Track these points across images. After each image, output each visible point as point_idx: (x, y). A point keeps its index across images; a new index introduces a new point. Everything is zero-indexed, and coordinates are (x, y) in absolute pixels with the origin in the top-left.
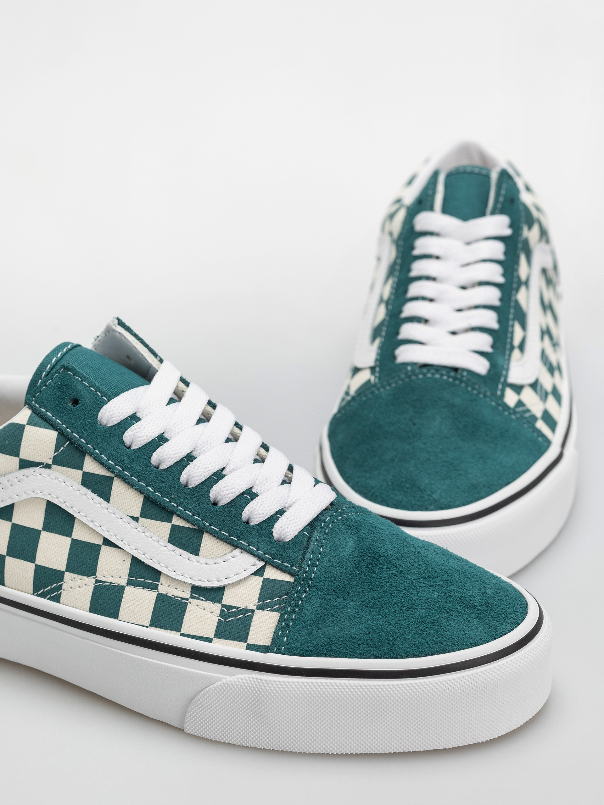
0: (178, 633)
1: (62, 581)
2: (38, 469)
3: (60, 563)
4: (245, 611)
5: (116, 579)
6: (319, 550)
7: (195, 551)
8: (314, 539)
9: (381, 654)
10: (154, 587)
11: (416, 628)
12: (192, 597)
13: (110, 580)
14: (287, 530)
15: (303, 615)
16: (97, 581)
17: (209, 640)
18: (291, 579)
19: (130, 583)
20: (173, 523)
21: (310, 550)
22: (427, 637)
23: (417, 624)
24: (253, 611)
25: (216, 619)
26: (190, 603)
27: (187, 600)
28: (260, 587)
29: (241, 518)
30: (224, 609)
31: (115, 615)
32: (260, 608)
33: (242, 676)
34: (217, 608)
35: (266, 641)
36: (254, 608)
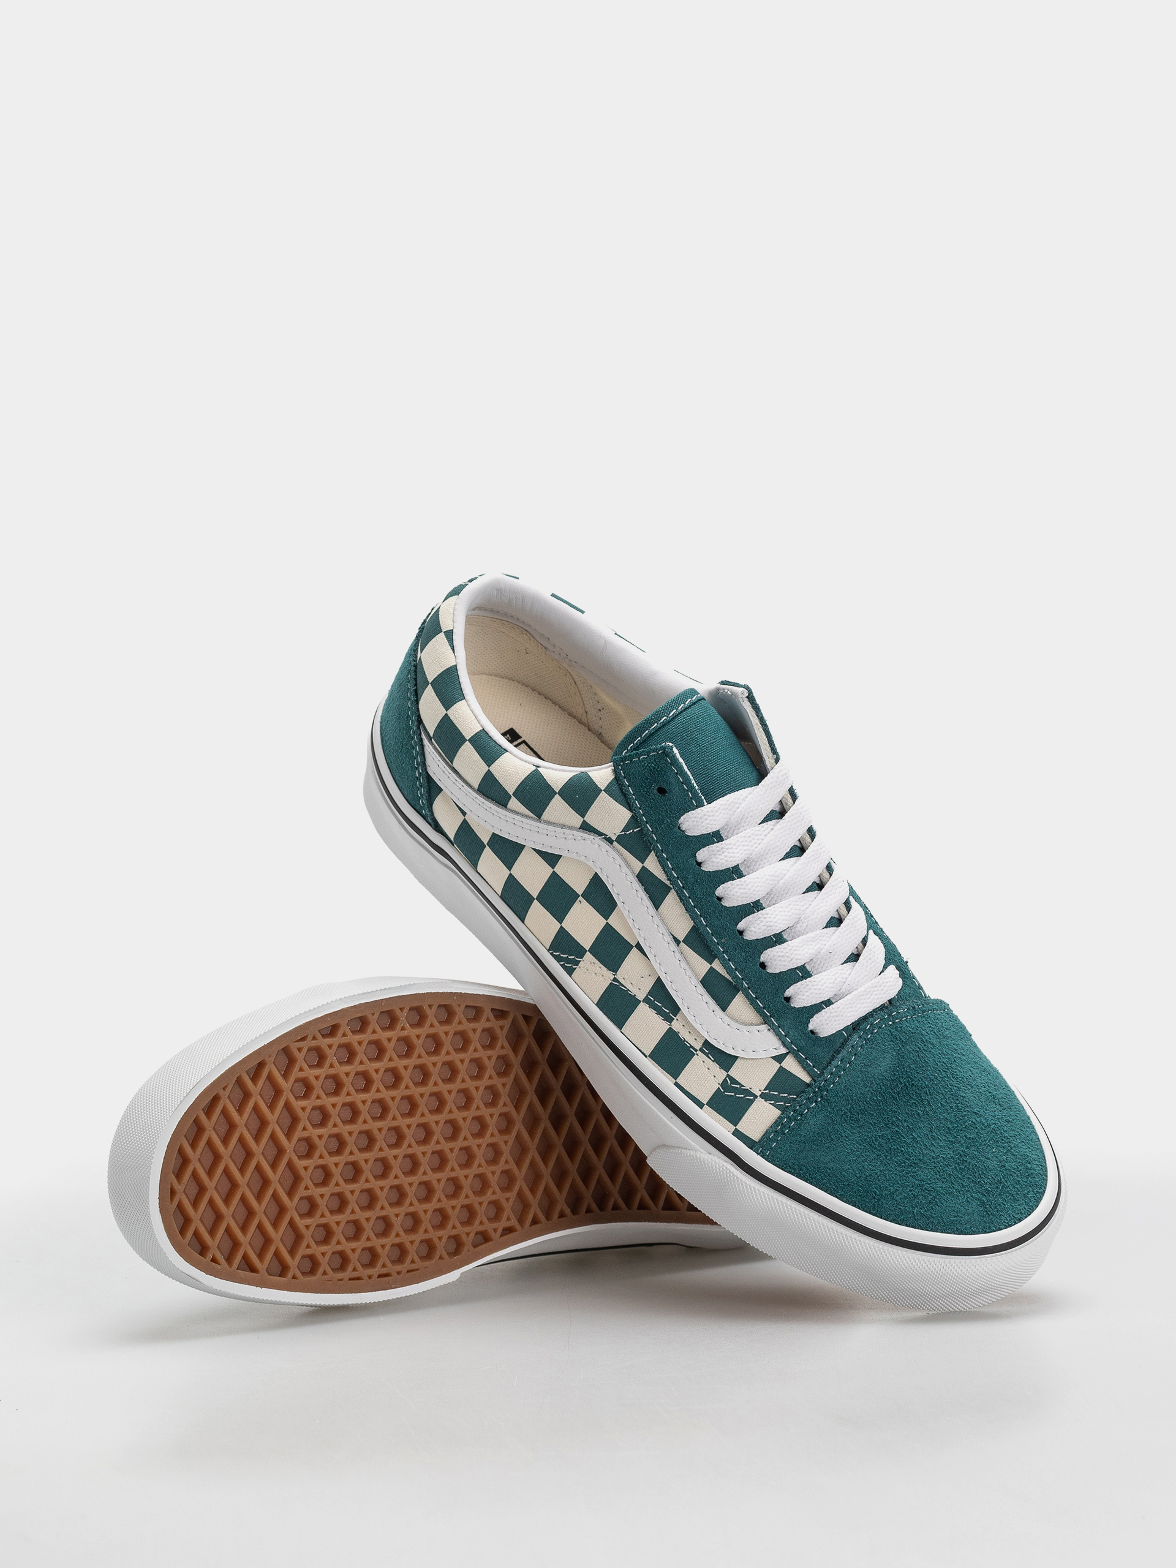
0: (673, 1079)
1: (582, 958)
2: (598, 840)
3: (586, 940)
4: (748, 1092)
5: (635, 989)
6: (850, 1059)
7: (724, 1006)
8: (850, 1043)
9: (862, 1205)
10: (669, 1020)
11: (910, 1191)
12: (701, 1050)
13: (629, 986)
14: (825, 1026)
15: (802, 1128)
16: (615, 980)
17: (700, 1105)
18: (807, 1079)
19: (646, 1000)
20: (712, 965)
21: (840, 1056)
22: (916, 1205)
23: (913, 1186)
24: (756, 1097)
25: (716, 1086)
26: (698, 1055)
27: (696, 1050)
28: (773, 1074)
29: (783, 994)
30: (727, 1078)
31: (620, 1024)
32: (763, 1096)
33: (718, 1160)
34: (722, 1075)
35: (756, 1135)
36: (758, 1093)
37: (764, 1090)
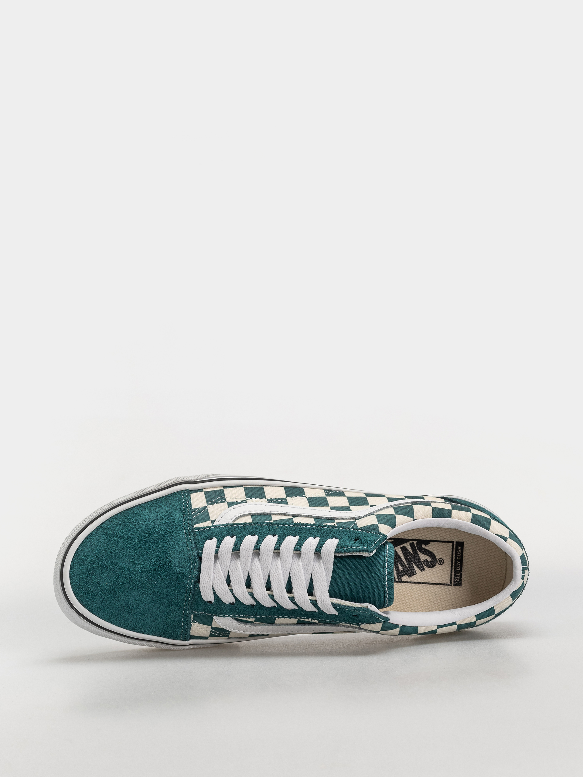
4: (212, 503)
5: (293, 499)
10: (270, 499)
13: (297, 498)
14: (211, 542)
16: (305, 496)
17: (224, 487)
18: (195, 526)
19: (285, 498)
24: (208, 505)
25: (226, 496)
28: (210, 516)
31: (286, 488)
34: (228, 499)
35: (193, 494)
37: (207, 509)
